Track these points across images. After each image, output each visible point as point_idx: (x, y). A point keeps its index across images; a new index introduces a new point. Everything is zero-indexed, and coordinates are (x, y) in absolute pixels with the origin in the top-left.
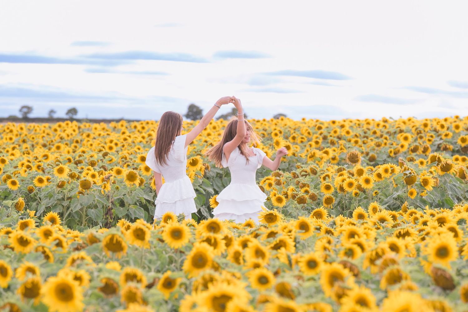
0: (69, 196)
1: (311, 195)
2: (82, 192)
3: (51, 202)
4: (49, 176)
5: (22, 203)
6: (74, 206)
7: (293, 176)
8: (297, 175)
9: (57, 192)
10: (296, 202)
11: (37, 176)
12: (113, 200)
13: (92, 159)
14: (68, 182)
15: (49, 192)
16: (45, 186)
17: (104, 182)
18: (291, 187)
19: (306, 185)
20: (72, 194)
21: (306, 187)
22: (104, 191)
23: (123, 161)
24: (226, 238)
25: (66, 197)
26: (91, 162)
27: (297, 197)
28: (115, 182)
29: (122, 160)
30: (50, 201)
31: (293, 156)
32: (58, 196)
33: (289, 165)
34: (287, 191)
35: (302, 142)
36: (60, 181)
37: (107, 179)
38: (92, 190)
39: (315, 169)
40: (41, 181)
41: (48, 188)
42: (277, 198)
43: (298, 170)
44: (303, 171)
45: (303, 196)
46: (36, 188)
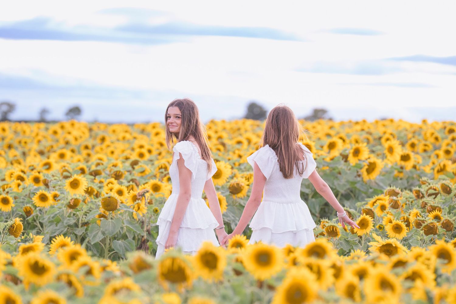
0: (86, 220)
1: (445, 222)
2: (105, 214)
3: (59, 229)
4: (58, 193)
5: (18, 226)
6: (92, 236)
7: (416, 195)
8: (422, 194)
9: (68, 214)
10: (422, 232)
11: (39, 191)
12: (149, 227)
13: (115, 169)
14: (84, 201)
15: (56, 215)
16: (50, 206)
17: (137, 201)
18: (415, 211)
19: (437, 208)
20: (90, 217)
21: (436, 210)
22: (138, 215)
23: (162, 173)
24: (334, 266)
25: (80, 222)
26: (115, 173)
27: (423, 225)
28: (152, 202)
29: (161, 170)
30: (57, 228)
31: (414, 170)
32: (69, 220)
33: (408, 182)
34: (409, 217)
35: (425, 151)
36: (73, 199)
37: (141, 197)
38: (119, 212)
39: (448, 186)
40: (43, 198)
41: (53, 209)
42: (393, 226)
43: (423, 186)
44: (431, 188)
45: (432, 223)
46: (35, 209)
